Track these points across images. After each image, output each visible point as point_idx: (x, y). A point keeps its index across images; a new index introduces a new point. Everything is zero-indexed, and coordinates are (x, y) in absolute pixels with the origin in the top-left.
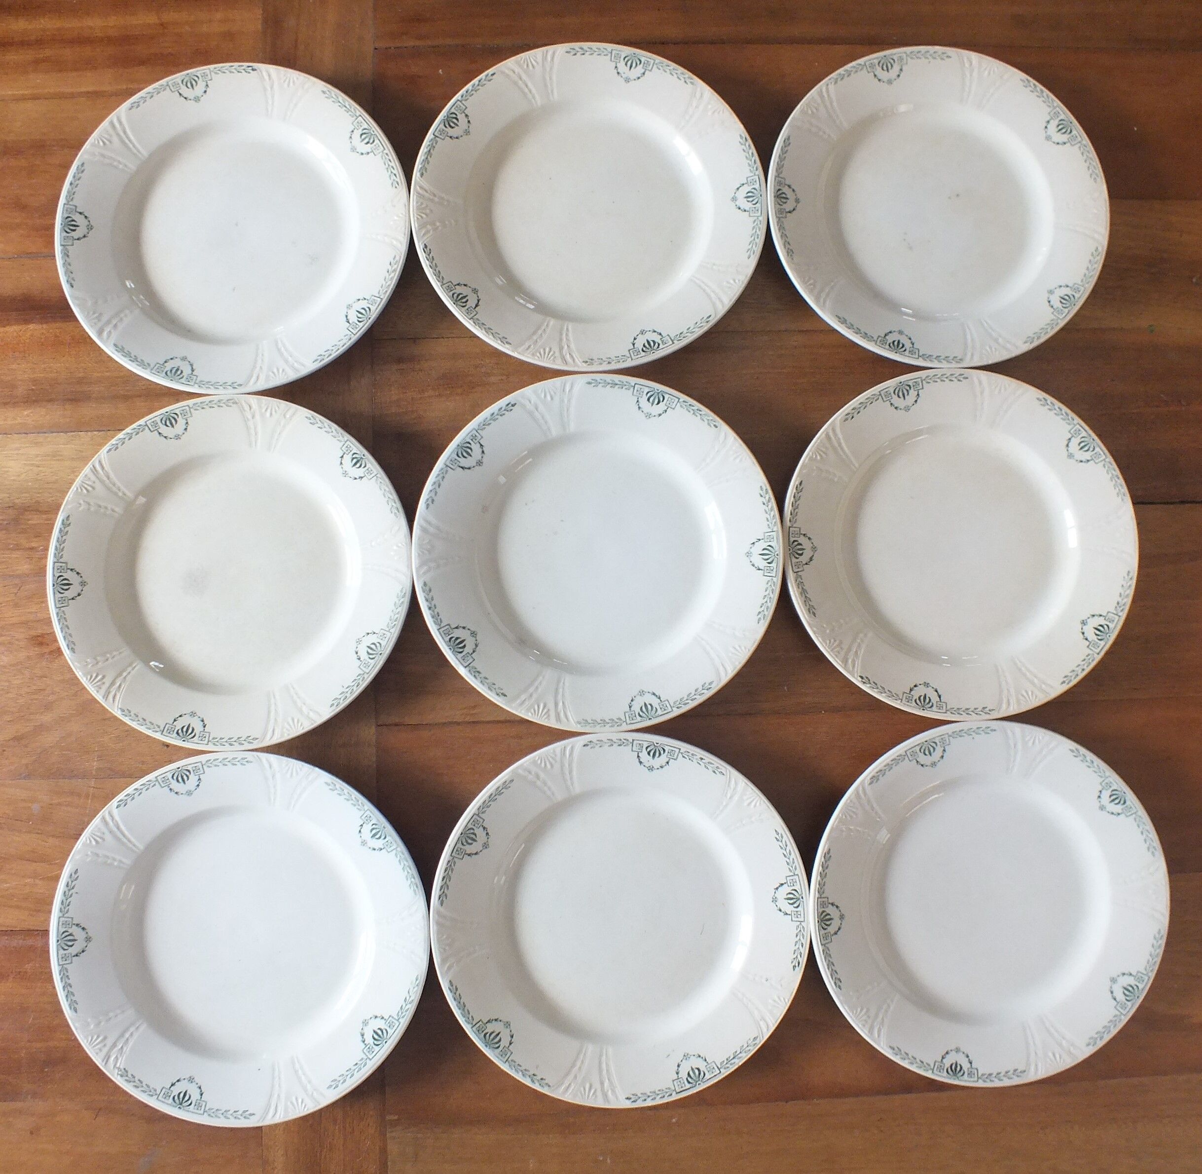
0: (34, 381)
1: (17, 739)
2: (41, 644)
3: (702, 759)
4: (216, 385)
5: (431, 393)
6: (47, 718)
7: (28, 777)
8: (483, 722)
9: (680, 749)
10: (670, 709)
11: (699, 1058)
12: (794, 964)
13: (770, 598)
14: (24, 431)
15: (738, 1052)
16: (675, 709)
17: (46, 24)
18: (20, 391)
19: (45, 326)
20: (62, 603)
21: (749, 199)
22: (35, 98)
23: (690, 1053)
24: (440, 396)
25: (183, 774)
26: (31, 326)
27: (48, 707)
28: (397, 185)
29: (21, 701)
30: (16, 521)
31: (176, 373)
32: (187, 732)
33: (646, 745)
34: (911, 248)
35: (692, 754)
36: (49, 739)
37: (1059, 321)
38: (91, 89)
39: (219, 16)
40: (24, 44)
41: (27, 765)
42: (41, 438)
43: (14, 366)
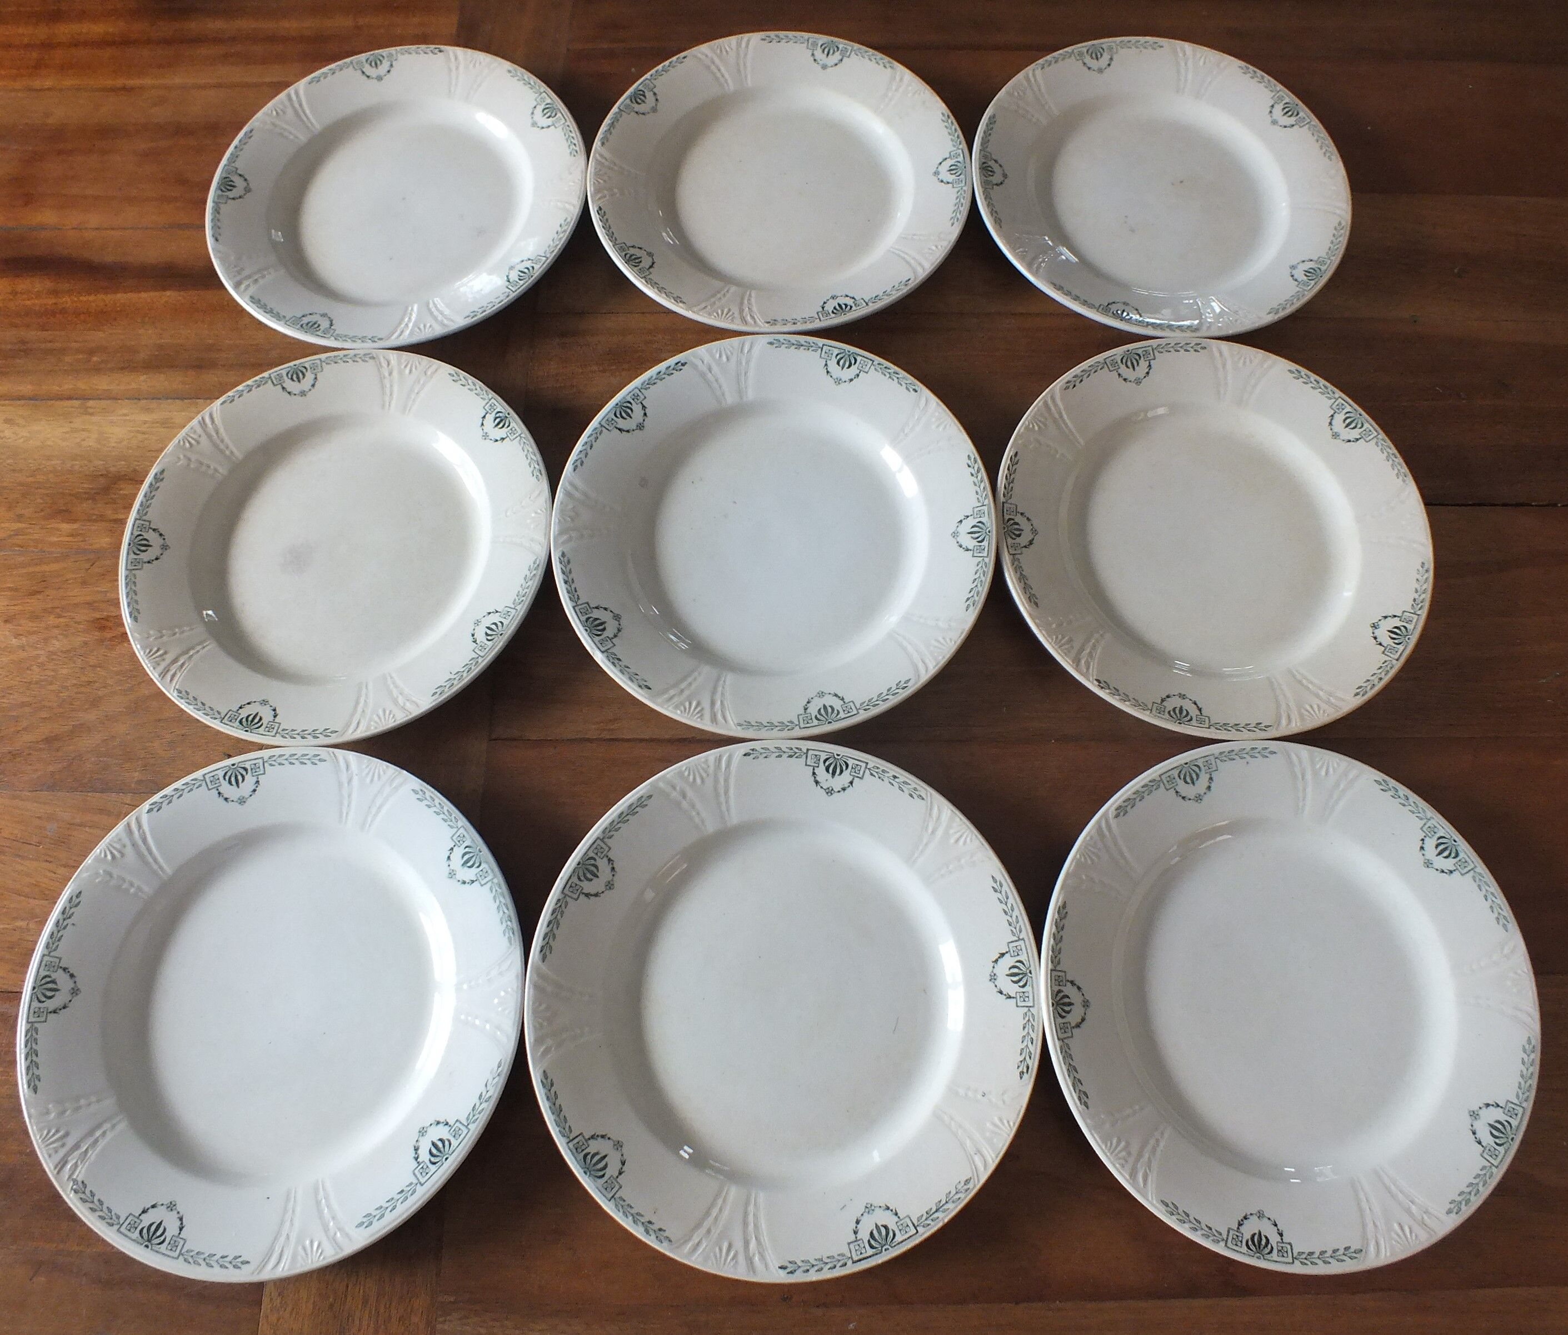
0: (161, 347)
1: (49, 740)
2: (103, 628)
3: (895, 777)
4: (353, 339)
5: (595, 368)
6: (91, 717)
7: (52, 788)
8: (623, 740)
9: (867, 763)
10: (855, 712)
11: (887, 1211)
12: (1021, 1069)
13: (981, 581)
14: (136, 397)
15: (943, 1202)
16: (861, 712)
17: (245, 24)
18: (142, 355)
19: (182, 293)
20: (134, 566)
21: (952, 172)
22: (219, 86)
23: (875, 1204)
24: (604, 371)
25: (238, 774)
26: (168, 293)
27: (95, 703)
28: (575, 154)
29: (64, 695)
30: (106, 490)
31: (313, 327)
32: (252, 722)
33: (823, 756)
34: (1133, 231)
35: (883, 771)
36: (86, 743)
37: (1306, 293)
38: (275, 80)
39: (416, 20)
40: (217, 40)
41: (52, 773)
42: (154, 404)
43: (141, 331)
